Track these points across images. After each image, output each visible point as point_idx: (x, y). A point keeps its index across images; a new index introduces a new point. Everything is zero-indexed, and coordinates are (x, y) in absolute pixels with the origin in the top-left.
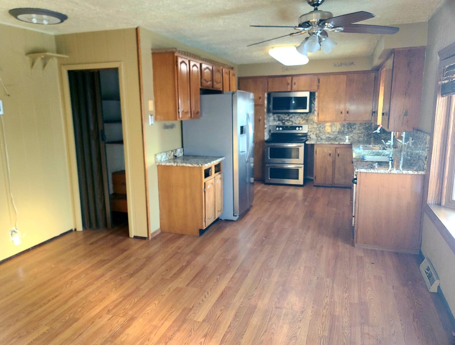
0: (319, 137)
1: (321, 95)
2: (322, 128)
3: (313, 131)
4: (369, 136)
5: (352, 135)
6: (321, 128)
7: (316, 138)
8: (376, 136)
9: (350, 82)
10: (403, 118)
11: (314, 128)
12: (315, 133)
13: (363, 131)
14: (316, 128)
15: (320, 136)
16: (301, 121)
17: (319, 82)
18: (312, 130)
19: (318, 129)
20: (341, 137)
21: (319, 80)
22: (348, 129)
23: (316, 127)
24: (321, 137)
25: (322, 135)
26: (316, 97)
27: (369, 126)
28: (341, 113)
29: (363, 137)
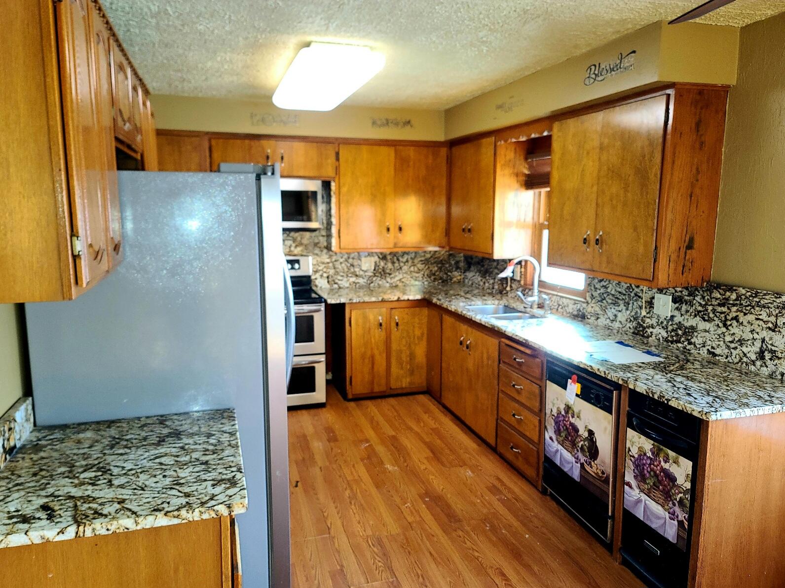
0: (336, 283)
1: (344, 190)
2: (341, 263)
3: (322, 270)
4: (432, 278)
5: (401, 276)
6: (338, 263)
7: (328, 286)
8: (445, 276)
9: (402, 163)
10: (686, 253)
11: (323, 263)
12: (325, 275)
13: (420, 266)
14: (328, 263)
15: (337, 281)
16: (292, 249)
17: (338, 159)
18: (320, 268)
19: (331, 265)
20: (380, 280)
21: (337, 154)
22: (393, 263)
23: (328, 260)
24: (339, 282)
25: (340, 278)
26: (332, 193)
27: (431, 257)
28: (388, 230)
29: (421, 279)
